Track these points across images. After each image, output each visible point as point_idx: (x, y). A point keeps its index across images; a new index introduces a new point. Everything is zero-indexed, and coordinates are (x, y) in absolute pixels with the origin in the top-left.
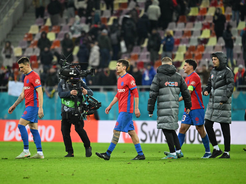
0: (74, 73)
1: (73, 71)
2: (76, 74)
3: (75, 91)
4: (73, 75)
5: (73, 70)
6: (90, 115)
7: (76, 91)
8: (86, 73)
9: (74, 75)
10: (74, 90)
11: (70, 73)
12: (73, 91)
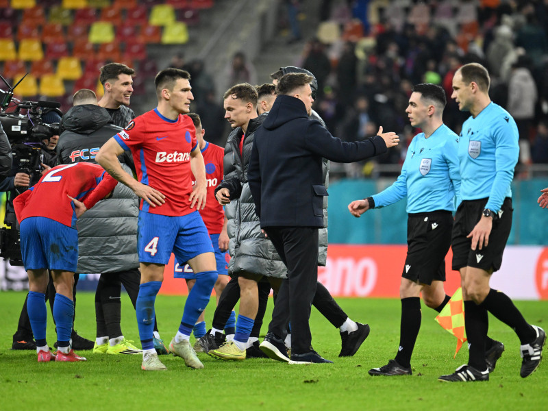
0: (23, 127)
1: (20, 123)
2: (25, 132)
3: (23, 176)
4: (20, 132)
5: (20, 119)
7: (27, 175)
8: (48, 130)
9: (22, 132)
10: (22, 174)
11: (14, 128)
12: (18, 175)
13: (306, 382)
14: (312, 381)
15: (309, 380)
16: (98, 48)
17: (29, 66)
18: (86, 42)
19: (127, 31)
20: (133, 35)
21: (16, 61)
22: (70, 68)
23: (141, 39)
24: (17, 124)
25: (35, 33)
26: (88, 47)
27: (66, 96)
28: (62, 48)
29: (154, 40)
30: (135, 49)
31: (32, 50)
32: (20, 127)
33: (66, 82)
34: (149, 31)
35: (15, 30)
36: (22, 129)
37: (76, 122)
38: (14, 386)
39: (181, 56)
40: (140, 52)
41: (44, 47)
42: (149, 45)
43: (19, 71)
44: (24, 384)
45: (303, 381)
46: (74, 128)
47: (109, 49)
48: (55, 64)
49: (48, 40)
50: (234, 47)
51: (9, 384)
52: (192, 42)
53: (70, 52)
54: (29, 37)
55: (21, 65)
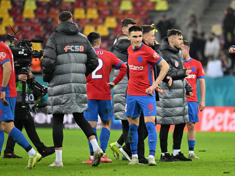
1: (23, 50)
5: (23, 48)
6: (41, 108)
9: (25, 55)
10: (23, 75)
13: (225, 173)
14: (227, 172)
15: (226, 172)
16: (125, 12)
17: (92, 21)
18: (119, 9)
19: (139, 4)
20: (142, 6)
21: (85, 19)
22: (111, 22)
23: (145, 8)
24: (21, 51)
25: (94, 5)
26: (120, 12)
27: (109, 36)
28: (107, 12)
29: (151, 9)
30: (143, 13)
31: (93, 14)
32: (23, 52)
33: (110, 29)
34: (149, 4)
35: (85, 4)
36: (24, 53)
37: (121, 48)
38: (84, 175)
39: (164, 16)
40: (145, 14)
41: (99, 12)
42: (149, 11)
43: (87, 24)
44: (89, 174)
45: (223, 172)
46: (120, 50)
47: (130, 13)
48: (104, 20)
49: (101, 9)
50: (190, 12)
51: (82, 174)
52: (170, 10)
53: (111, 14)
54: (91, 7)
55: (87, 21)
